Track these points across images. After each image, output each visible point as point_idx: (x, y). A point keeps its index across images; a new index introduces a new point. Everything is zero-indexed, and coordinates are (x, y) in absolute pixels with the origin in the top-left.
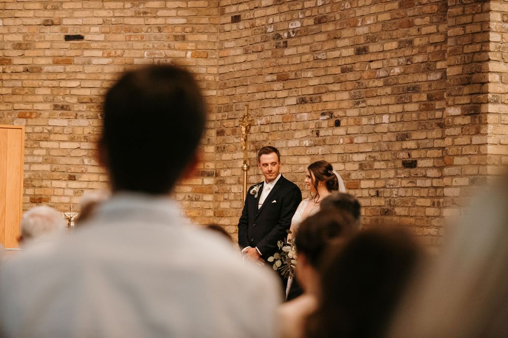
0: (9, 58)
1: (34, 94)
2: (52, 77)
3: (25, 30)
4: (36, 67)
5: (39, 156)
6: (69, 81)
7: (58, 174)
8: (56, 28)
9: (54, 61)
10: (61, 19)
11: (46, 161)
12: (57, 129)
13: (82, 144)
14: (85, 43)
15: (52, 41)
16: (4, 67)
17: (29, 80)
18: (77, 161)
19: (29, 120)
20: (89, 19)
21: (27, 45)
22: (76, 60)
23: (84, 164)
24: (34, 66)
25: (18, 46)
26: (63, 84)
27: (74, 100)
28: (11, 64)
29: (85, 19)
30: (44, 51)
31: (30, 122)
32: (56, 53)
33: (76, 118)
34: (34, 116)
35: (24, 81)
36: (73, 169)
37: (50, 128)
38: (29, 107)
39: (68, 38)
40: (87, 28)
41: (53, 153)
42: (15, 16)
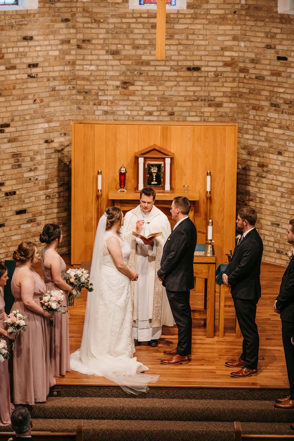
0: (247, 68)
1: (260, 94)
2: (270, 84)
3: (256, 50)
4: (261, 76)
5: (262, 136)
6: (279, 88)
7: (273, 150)
8: (273, 51)
9: (271, 73)
10: (275, 45)
11: (267, 140)
12: (272, 120)
13: (286, 131)
14: (288, 63)
15: (270, 60)
16: (245, 74)
17: (258, 85)
18: (282, 143)
19: (258, 112)
20: (291, 46)
21: (257, 60)
22: (283, 74)
23: (286, 145)
24: (260, 75)
25: (252, 61)
26: (276, 89)
27: (281, 101)
28: (248, 73)
29: (288, 46)
30: (266, 66)
31: (259, 113)
32: (272, 68)
33: (282, 113)
34: (260, 109)
35: (256, 85)
36: (280, 148)
37: (268, 118)
38: (257, 103)
39: (279, 58)
40: (289, 52)
41: (271, 135)
42: (252, 40)
